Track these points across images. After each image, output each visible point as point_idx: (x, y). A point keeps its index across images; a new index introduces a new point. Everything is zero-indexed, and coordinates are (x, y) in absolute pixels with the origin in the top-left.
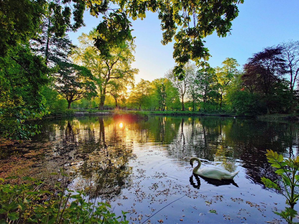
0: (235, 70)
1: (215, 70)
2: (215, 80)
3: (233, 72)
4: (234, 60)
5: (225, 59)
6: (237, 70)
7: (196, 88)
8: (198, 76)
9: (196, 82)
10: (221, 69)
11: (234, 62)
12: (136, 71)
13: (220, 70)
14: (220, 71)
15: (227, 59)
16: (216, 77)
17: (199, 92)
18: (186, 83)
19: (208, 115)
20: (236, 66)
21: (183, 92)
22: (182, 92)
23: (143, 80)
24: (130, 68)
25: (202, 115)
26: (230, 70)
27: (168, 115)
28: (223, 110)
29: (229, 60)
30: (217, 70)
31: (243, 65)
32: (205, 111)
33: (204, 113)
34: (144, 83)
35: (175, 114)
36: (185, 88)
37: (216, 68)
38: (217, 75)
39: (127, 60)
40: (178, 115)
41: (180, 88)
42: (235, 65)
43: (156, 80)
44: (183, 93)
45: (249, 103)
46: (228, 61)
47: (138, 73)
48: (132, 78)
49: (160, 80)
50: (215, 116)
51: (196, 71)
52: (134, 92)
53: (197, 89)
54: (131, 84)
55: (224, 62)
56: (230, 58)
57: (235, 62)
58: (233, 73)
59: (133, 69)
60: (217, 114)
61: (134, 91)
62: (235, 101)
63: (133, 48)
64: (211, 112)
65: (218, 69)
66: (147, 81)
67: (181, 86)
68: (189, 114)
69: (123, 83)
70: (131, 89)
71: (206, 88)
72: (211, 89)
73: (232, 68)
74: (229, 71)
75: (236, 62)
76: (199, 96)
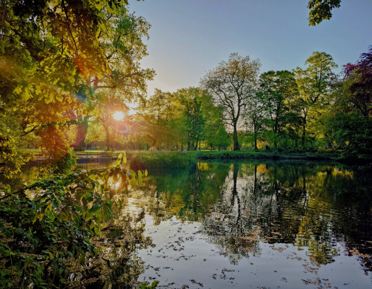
0: (328, 74)
1: (293, 74)
2: (293, 92)
3: (326, 77)
4: (328, 56)
5: (311, 55)
6: (333, 74)
7: (259, 107)
8: (262, 85)
9: (259, 95)
10: (305, 71)
11: (326, 60)
12: (150, 74)
13: (303, 74)
14: (303, 77)
15: (315, 55)
16: (297, 86)
17: (264, 114)
18: (240, 98)
19: (286, 159)
20: (331, 68)
21: (236, 114)
22: (233, 114)
23: (160, 91)
24: (138, 69)
25: (275, 158)
26: (321, 74)
27: (211, 158)
28: (310, 149)
29: (319, 56)
30: (297, 74)
31: (344, 66)
32: (280, 150)
33: (278, 155)
34: (162, 97)
35: (224, 156)
36: (239, 106)
37: (296, 70)
38: (297, 83)
39: (132, 53)
40: (231, 158)
41: (229, 106)
42: (329, 65)
43: (180, 91)
44: (235, 117)
45: (364, 136)
46: (316, 57)
47: (154, 78)
48: (143, 87)
49: (188, 92)
50: (298, 159)
51: (259, 75)
52: (141, 115)
53: (262, 108)
54: (139, 98)
55: (310, 60)
56: (320, 52)
57: (329, 61)
58: (325, 80)
59: (143, 70)
60: (301, 155)
61: (143, 113)
62: (339, 132)
63: (143, 30)
64: (291, 152)
65: (299, 72)
66: (167, 94)
67: (230, 104)
68: (251, 156)
69: (123, 97)
70: (136, 109)
71: (279, 108)
72: (287, 109)
73: (323, 71)
74: (319, 75)
75: (331, 59)
76: (266, 121)
